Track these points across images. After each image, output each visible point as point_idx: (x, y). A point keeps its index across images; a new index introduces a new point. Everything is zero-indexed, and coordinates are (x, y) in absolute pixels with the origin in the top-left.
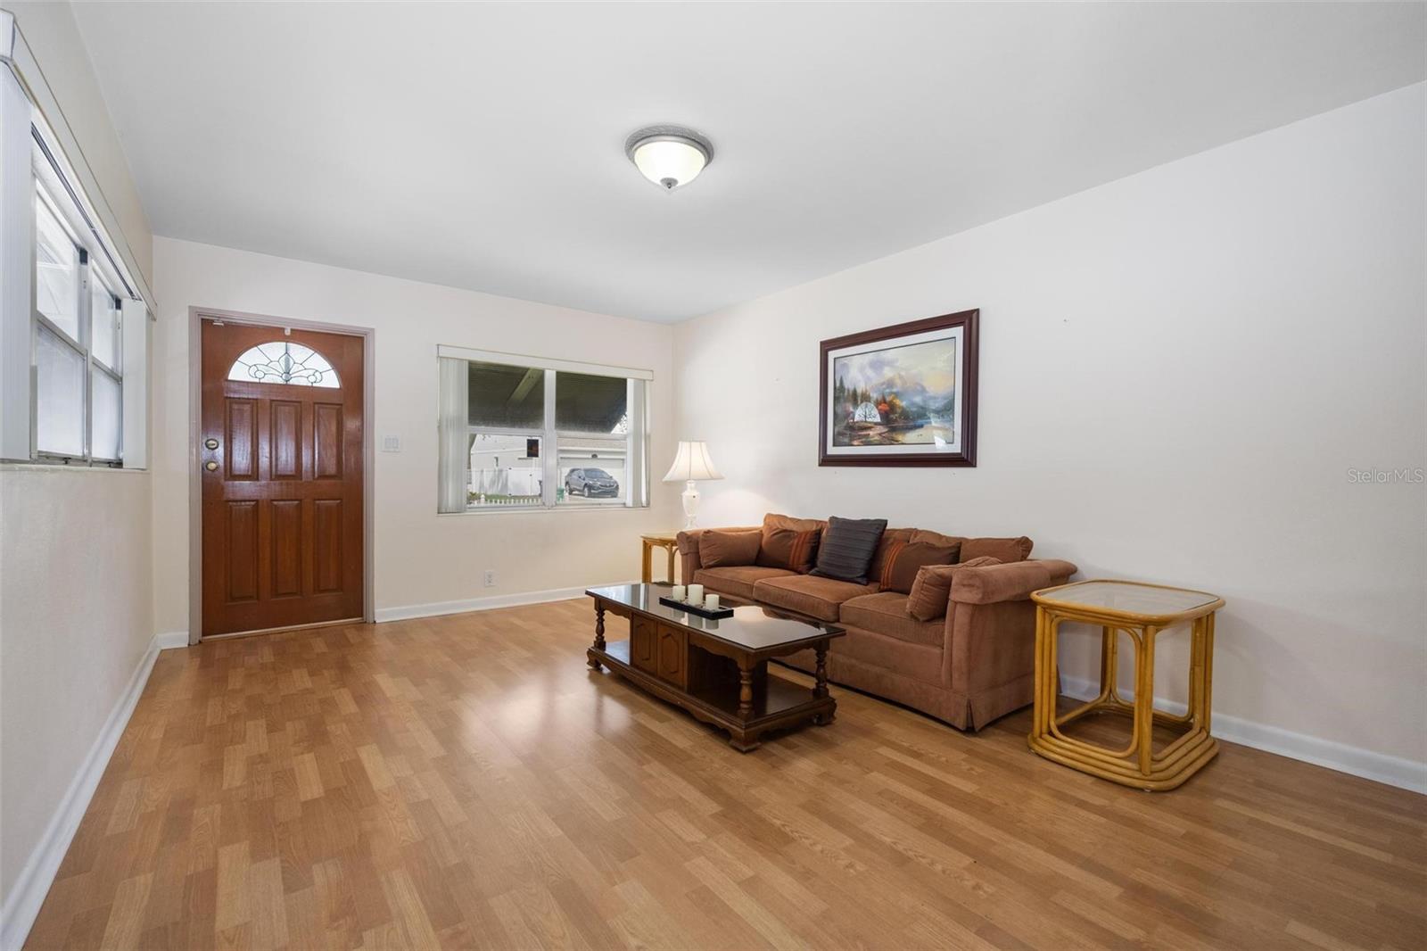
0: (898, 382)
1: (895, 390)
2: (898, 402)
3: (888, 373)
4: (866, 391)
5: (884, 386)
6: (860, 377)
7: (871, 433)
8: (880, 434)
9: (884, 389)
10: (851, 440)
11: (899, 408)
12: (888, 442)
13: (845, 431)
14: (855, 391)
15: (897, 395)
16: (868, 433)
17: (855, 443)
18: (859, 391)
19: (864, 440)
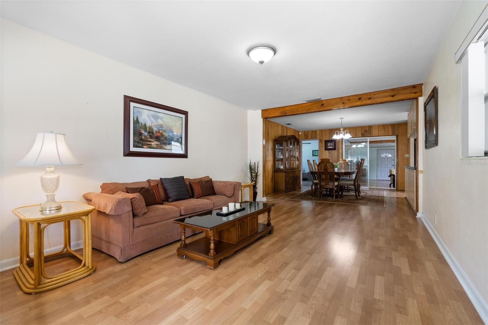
0: (165, 126)
1: (163, 129)
2: (164, 133)
3: (160, 122)
4: (151, 126)
5: (159, 126)
6: (147, 119)
7: (153, 144)
8: (157, 145)
9: (159, 128)
10: (143, 146)
11: (165, 136)
12: (160, 148)
13: (140, 141)
14: (145, 125)
15: (164, 131)
16: (151, 143)
17: (145, 147)
18: (148, 125)
19: (149, 146)
